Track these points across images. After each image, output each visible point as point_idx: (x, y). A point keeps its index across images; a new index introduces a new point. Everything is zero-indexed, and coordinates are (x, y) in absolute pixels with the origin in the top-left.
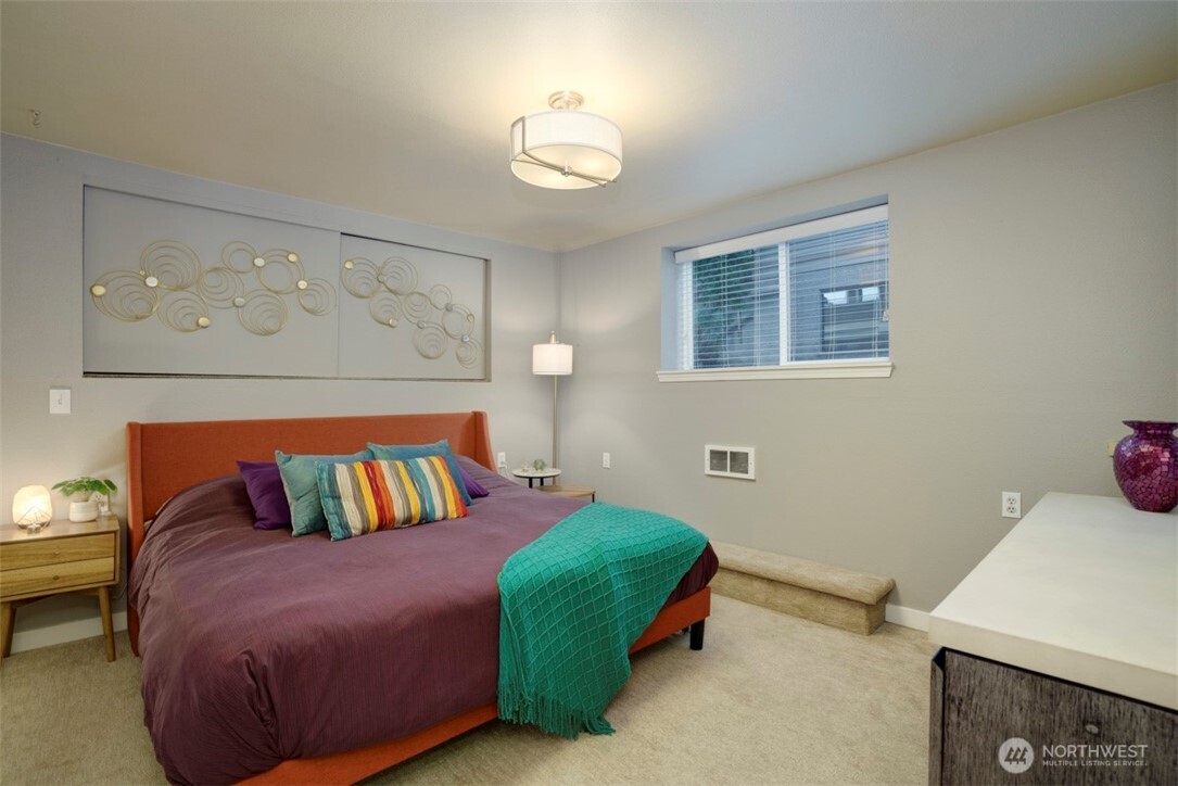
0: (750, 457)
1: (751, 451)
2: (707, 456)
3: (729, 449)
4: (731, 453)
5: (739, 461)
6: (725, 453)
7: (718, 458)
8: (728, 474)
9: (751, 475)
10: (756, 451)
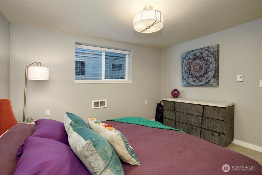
0: (105, 102)
1: (106, 101)
2: (93, 104)
3: (100, 101)
4: (100, 102)
5: (102, 103)
6: (99, 102)
7: (96, 104)
8: (100, 107)
9: (106, 106)
10: (107, 100)
